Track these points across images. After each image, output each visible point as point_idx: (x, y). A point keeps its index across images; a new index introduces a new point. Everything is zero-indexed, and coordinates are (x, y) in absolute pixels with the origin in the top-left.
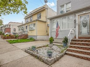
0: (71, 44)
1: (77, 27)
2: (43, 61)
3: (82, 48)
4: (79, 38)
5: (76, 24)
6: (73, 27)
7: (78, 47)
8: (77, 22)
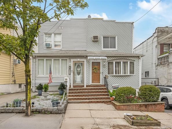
0: (69, 93)
1: (72, 74)
2: (51, 113)
3: (78, 95)
4: (74, 87)
5: (71, 71)
6: (68, 74)
7: (75, 96)
8: (72, 69)
